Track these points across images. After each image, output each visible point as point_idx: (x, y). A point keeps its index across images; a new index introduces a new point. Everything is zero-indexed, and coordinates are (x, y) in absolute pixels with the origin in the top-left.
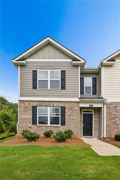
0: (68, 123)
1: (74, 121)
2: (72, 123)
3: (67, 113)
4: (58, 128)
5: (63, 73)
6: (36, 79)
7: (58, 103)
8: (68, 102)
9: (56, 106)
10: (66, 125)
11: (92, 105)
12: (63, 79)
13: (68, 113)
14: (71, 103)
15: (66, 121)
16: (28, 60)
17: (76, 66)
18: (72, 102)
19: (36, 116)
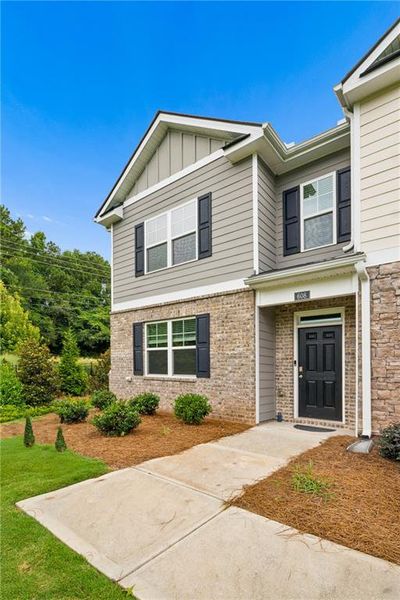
0: (218, 371)
1: (237, 361)
2: (230, 368)
3: (216, 334)
4: (189, 386)
5: (205, 202)
6: (142, 246)
7: (191, 305)
8: (218, 296)
9: (184, 315)
10: (212, 374)
11: (308, 293)
12: (205, 224)
13: (218, 336)
14: (227, 299)
15: (212, 361)
16: (126, 204)
17: (242, 162)
18: (228, 294)
19: (142, 350)
